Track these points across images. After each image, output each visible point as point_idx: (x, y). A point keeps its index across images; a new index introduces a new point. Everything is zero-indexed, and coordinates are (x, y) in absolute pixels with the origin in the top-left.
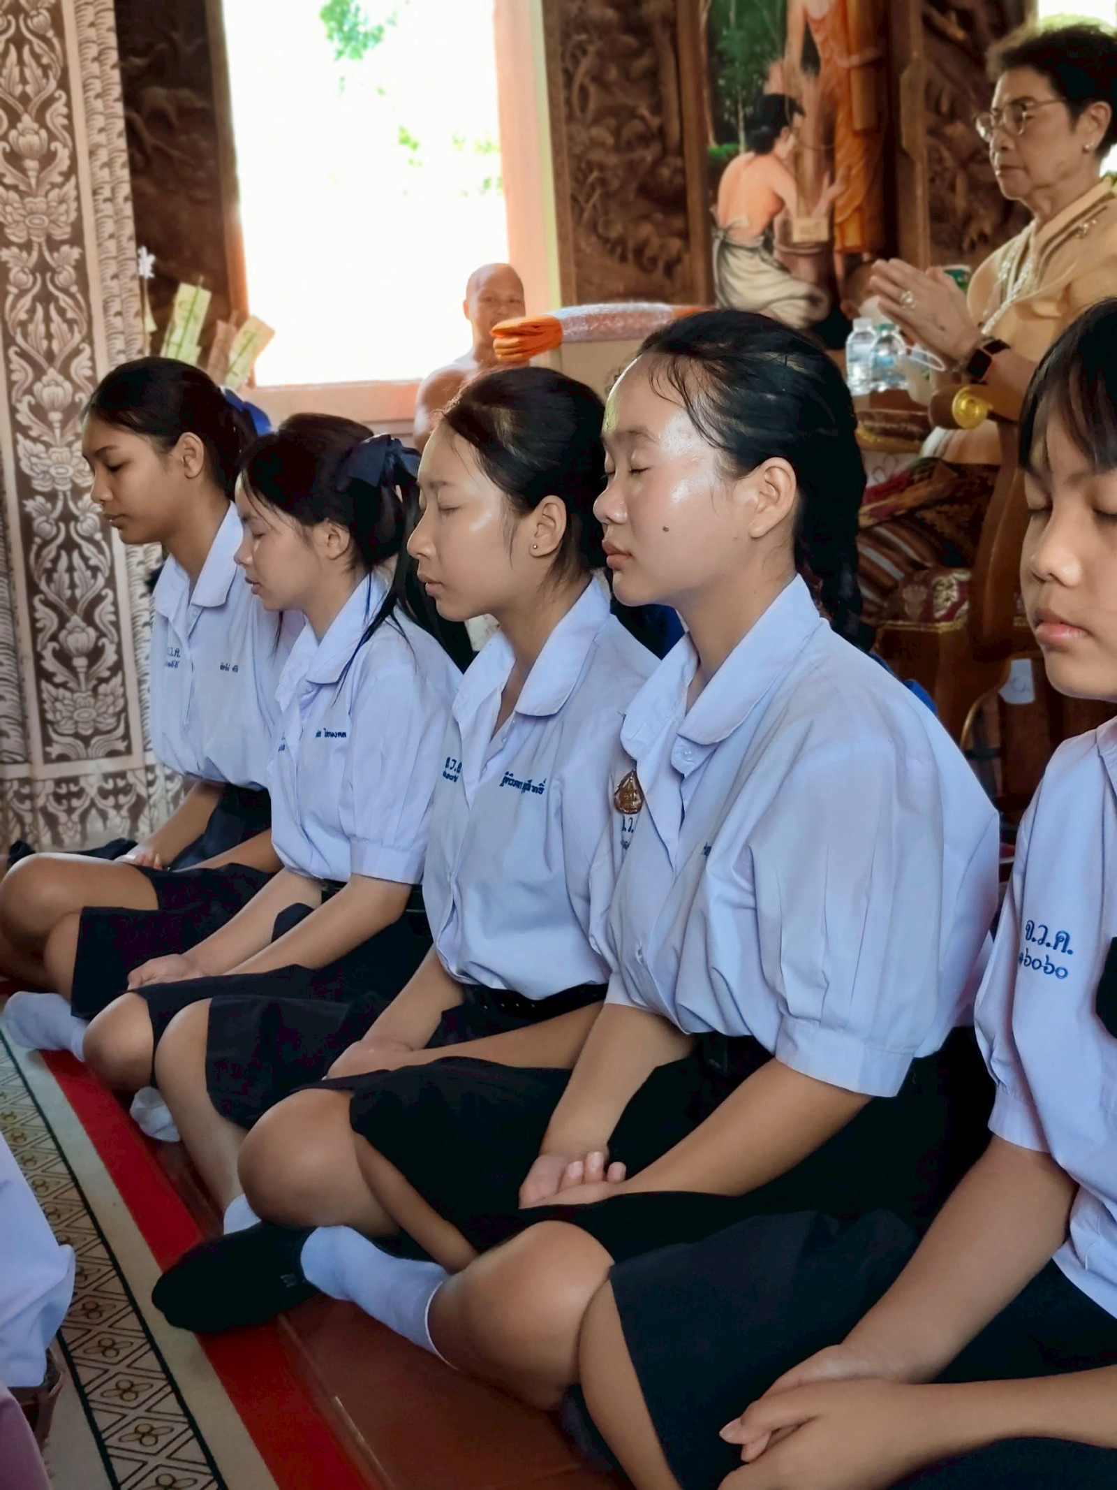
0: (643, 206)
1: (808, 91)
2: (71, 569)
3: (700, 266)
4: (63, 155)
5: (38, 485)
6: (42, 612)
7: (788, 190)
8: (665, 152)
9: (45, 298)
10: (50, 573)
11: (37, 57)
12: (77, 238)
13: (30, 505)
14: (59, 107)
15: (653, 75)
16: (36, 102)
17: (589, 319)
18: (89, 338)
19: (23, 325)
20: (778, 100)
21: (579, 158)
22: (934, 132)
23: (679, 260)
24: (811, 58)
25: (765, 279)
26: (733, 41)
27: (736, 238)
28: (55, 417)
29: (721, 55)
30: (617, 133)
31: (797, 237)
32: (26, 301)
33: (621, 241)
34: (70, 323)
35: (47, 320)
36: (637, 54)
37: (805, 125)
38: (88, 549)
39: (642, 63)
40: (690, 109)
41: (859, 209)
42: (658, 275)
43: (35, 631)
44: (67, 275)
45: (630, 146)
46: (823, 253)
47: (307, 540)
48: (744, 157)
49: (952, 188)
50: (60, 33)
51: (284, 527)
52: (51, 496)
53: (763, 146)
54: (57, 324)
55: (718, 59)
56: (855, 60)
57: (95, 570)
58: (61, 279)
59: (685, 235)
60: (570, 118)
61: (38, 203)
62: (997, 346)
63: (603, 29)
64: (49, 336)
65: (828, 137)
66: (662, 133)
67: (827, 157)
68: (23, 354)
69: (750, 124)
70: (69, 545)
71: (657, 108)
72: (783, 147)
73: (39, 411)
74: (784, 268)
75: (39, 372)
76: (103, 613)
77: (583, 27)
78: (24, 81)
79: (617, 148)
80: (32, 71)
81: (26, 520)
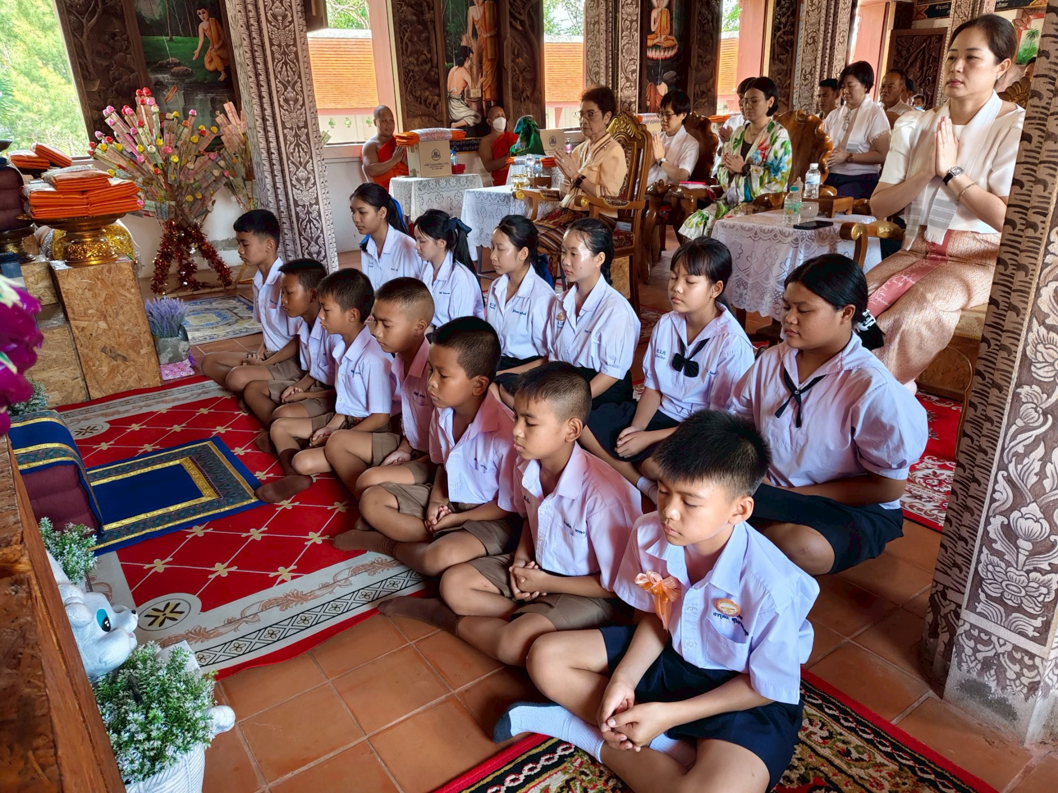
0: (426, 85)
1: (474, 45)
2: (311, 228)
3: (444, 106)
4: (301, 99)
5: (300, 203)
6: (303, 241)
7: (468, 79)
8: (432, 67)
9: (298, 145)
10: (305, 229)
11: (291, 68)
12: (306, 126)
13: (298, 209)
14: (299, 84)
15: (428, 39)
16: (292, 83)
17: (427, 134)
18: (311, 157)
19: (292, 153)
20: (465, 47)
21: (406, 68)
22: (513, 61)
23: (438, 104)
24: (475, 34)
25: (462, 110)
26: (451, 27)
27: (453, 95)
28: (303, 182)
29: (447, 32)
30: (417, 60)
31: (472, 96)
32: (292, 146)
33: (420, 97)
34: (306, 153)
35: (299, 152)
36: (422, 32)
37: (473, 56)
38: (315, 222)
39: (424, 35)
40: (440, 52)
41: (490, 86)
42: (431, 109)
43: (302, 247)
44: (303, 138)
45: (421, 64)
46: (479, 101)
47: (436, 244)
48: (455, 67)
49: (518, 80)
50: (298, 61)
51: (430, 240)
52: (304, 206)
53: (461, 64)
54: (302, 153)
55: (446, 33)
56: (488, 35)
57: (317, 228)
58: (302, 139)
59: (439, 95)
60: (403, 54)
61: (294, 115)
62: (584, 177)
63: (412, 23)
64: (300, 157)
65: (480, 62)
66: (431, 59)
67: (480, 68)
68: (292, 163)
69: (457, 56)
70: (310, 221)
71: (430, 51)
72: (467, 65)
73: (298, 180)
74: (468, 106)
75: (298, 168)
76: (320, 241)
77: (406, 22)
78: (288, 76)
79: (417, 64)
80: (290, 73)
81: (297, 214)
